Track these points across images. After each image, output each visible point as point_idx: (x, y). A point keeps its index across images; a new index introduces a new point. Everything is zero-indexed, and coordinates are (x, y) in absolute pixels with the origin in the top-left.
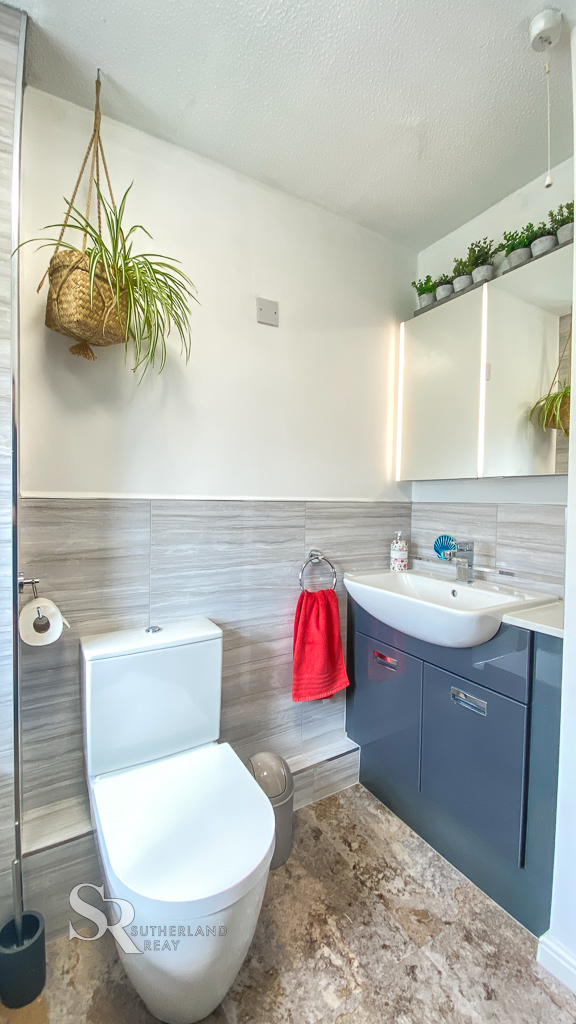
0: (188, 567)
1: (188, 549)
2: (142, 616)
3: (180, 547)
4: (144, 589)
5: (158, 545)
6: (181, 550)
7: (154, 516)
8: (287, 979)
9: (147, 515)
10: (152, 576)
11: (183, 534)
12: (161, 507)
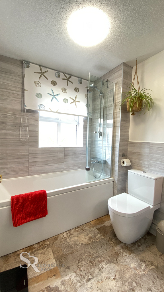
0: (159, 161)
1: (159, 156)
2: (147, 169)
3: (157, 155)
4: (148, 163)
5: (151, 154)
6: (157, 156)
7: (151, 146)
8: (133, 255)
9: (149, 146)
10: (149, 161)
11: (157, 152)
12: (152, 145)
